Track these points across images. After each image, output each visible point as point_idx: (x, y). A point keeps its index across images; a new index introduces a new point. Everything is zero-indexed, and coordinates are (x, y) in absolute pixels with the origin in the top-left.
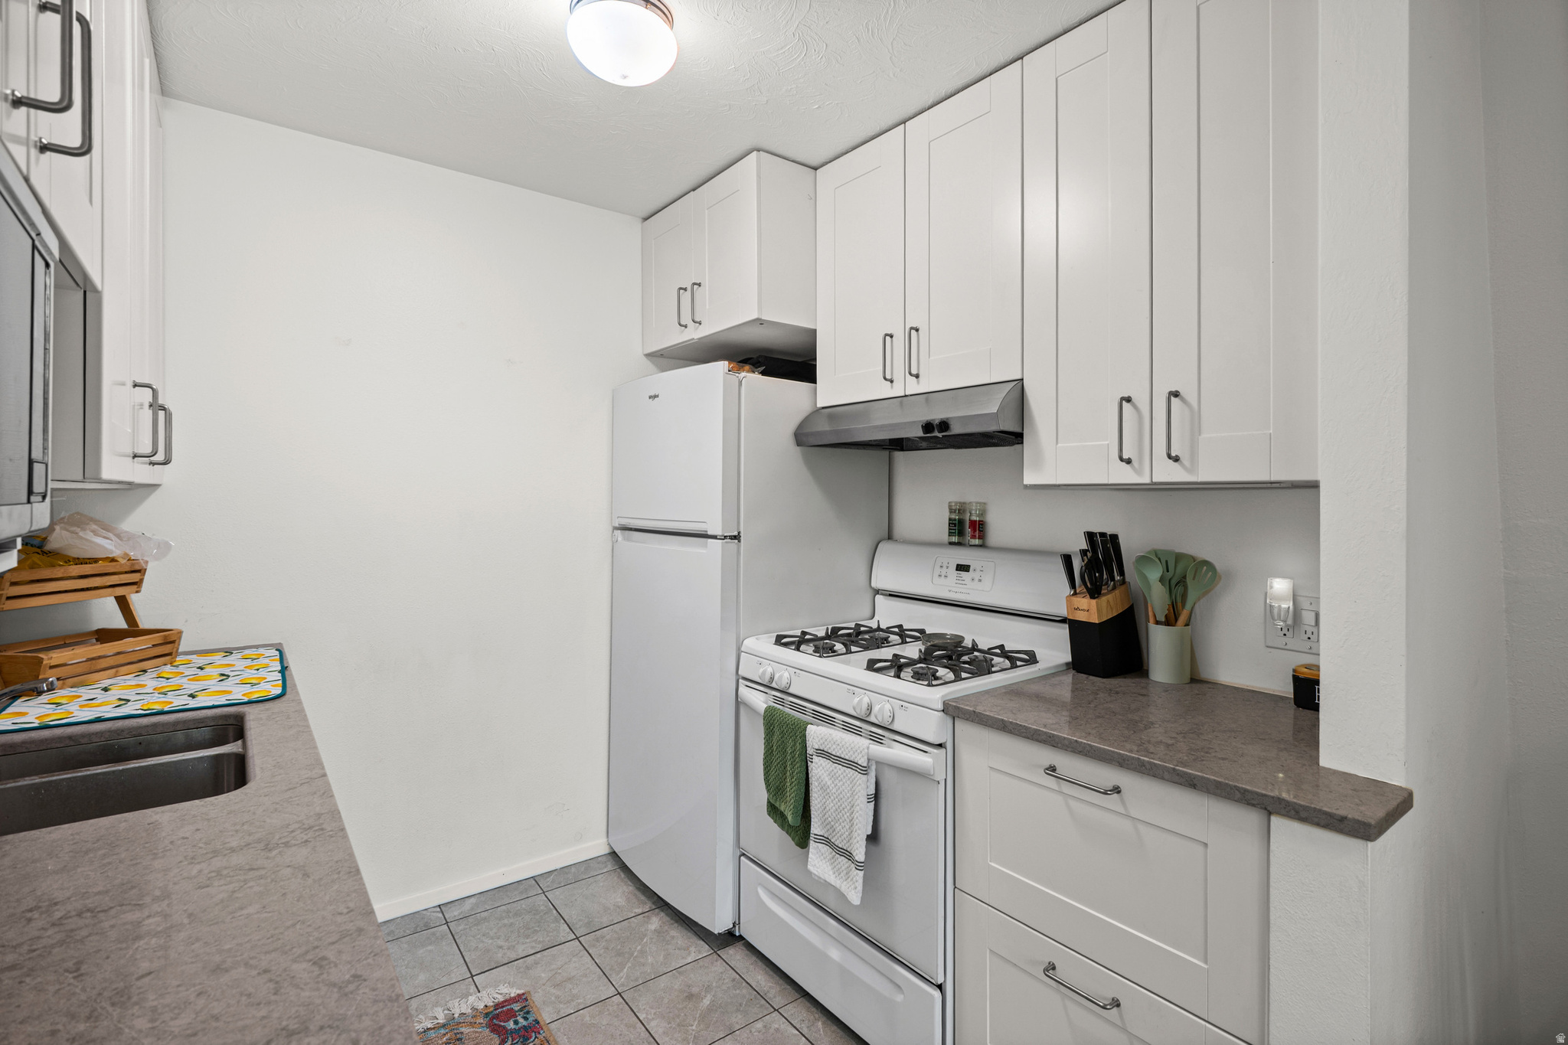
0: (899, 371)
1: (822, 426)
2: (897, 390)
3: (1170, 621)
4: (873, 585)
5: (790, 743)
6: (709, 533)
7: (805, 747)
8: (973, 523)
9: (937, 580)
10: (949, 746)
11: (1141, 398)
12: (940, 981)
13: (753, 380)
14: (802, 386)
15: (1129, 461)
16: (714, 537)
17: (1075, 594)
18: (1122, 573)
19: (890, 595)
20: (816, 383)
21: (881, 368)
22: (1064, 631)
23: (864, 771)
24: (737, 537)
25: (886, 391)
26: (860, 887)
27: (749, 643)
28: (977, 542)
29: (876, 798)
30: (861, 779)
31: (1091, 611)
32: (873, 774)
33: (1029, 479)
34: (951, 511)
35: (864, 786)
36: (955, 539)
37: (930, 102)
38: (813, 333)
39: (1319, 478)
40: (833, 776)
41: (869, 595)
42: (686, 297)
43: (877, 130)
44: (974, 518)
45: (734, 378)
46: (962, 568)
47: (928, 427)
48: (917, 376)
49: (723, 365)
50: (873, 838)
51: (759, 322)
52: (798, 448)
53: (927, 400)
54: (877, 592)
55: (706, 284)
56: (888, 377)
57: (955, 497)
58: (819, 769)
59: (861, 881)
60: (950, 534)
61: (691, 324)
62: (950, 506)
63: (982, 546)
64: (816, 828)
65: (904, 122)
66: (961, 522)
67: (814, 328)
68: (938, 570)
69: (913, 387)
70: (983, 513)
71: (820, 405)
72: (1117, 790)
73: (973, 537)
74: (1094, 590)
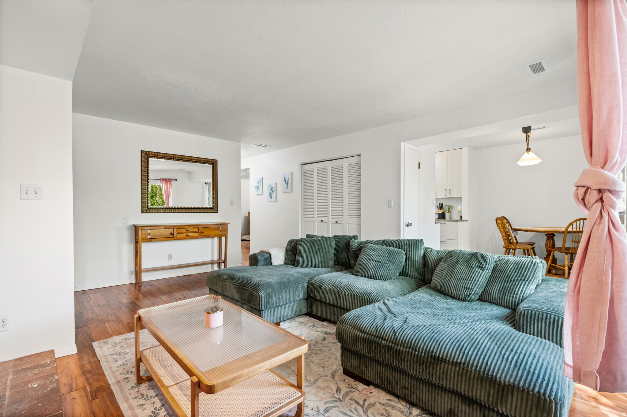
3: (448, 213)
15: (446, 195)
17: (438, 210)
31: (440, 212)
39: (462, 197)
72: (446, 224)
74: (441, 210)
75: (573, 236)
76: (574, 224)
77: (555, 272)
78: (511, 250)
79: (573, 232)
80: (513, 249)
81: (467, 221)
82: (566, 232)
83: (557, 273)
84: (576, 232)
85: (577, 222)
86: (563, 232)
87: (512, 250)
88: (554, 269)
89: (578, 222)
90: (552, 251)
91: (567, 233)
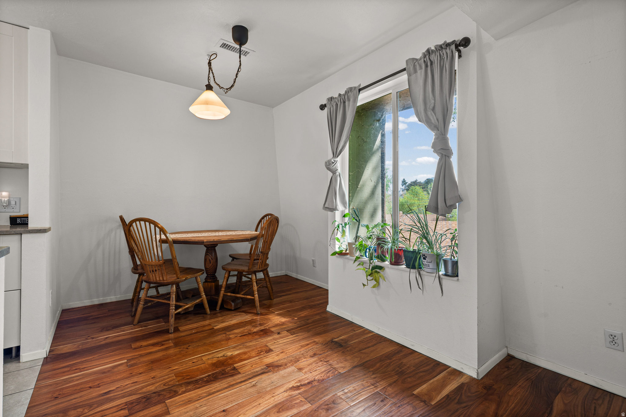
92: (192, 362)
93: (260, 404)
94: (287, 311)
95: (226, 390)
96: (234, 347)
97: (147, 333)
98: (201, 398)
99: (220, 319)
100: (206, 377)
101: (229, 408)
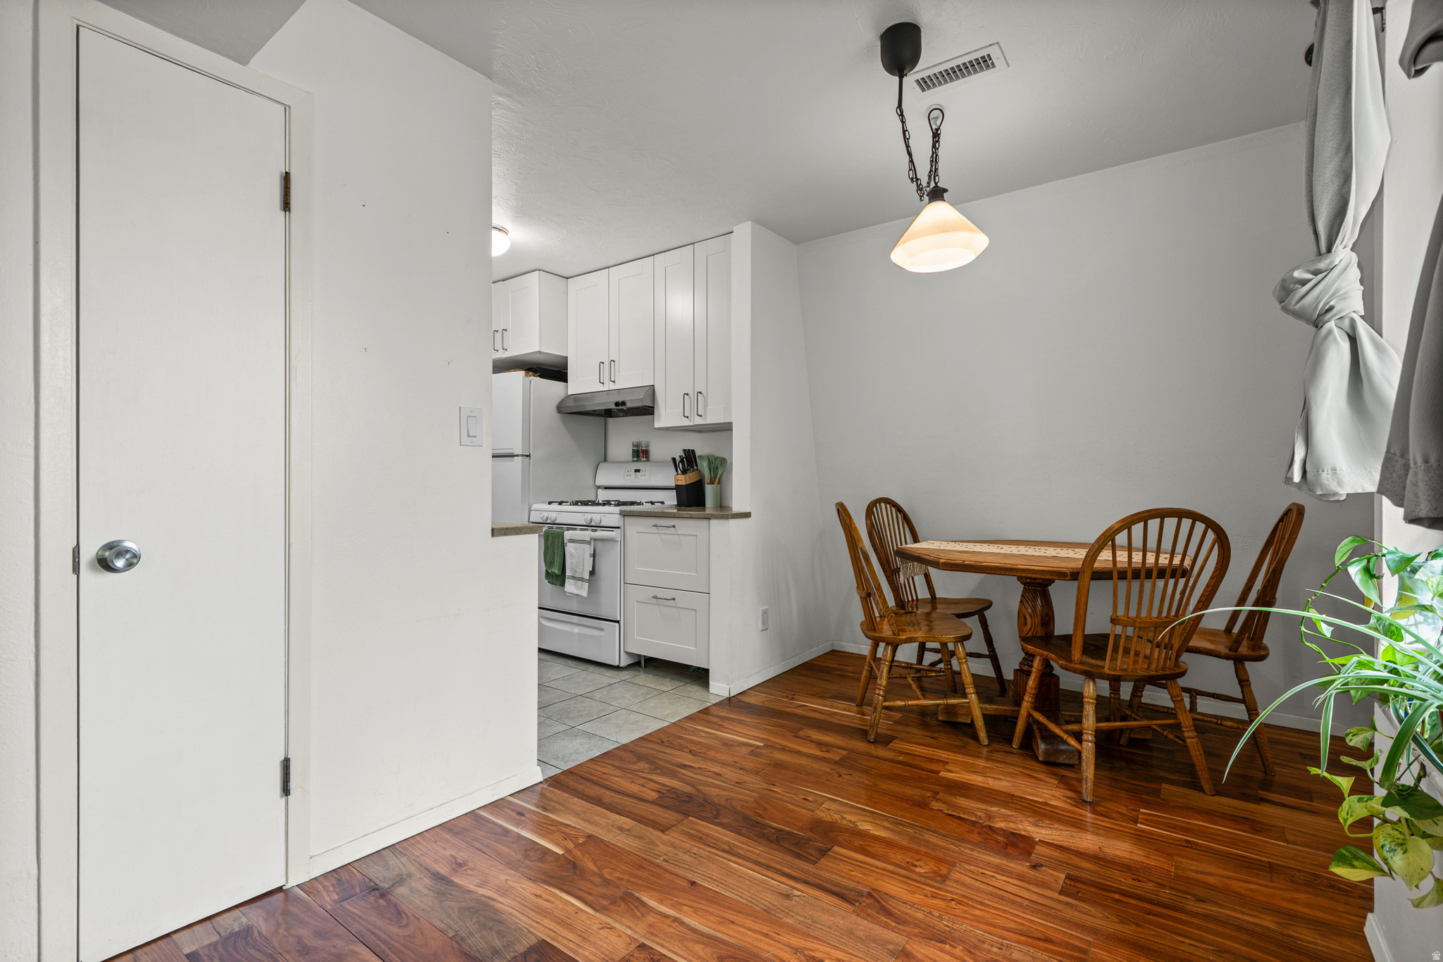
0: (606, 380)
1: (571, 403)
2: (606, 388)
3: (712, 483)
4: (596, 484)
5: (557, 540)
6: (515, 454)
7: (563, 540)
8: (643, 450)
9: (626, 478)
10: (622, 528)
11: (691, 393)
12: (618, 619)
13: (537, 381)
14: (561, 384)
15: (687, 417)
16: (517, 456)
17: (678, 474)
18: (697, 466)
19: (605, 488)
20: (567, 382)
21: (598, 377)
22: (674, 493)
23: (589, 543)
24: (529, 456)
25: (600, 388)
26: (587, 590)
27: (535, 506)
28: (644, 459)
29: (594, 555)
30: (587, 546)
31: (683, 480)
32: (592, 545)
33: (656, 425)
34: (634, 446)
35: (588, 550)
36: (635, 459)
37: (619, 263)
38: (566, 358)
39: (732, 421)
40: (575, 549)
41: (595, 488)
42: (498, 336)
43: (596, 268)
44: (643, 448)
45: (527, 379)
46: (637, 471)
47: (617, 404)
48: (614, 382)
49: (522, 373)
50: (592, 573)
51: (540, 352)
52: (559, 414)
53: (619, 392)
54: (599, 487)
55: (510, 330)
56: (602, 381)
57: (635, 439)
58: (570, 548)
59: (587, 587)
60: (633, 457)
61: (500, 349)
62: (633, 444)
63: (648, 460)
64: (568, 573)
65: (609, 268)
66: (638, 451)
67: (565, 355)
68: (626, 473)
69: (612, 387)
70: (647, 446)
71: (569, 393)
72: (674, 527)
73: (643, 457)
74: (684, 472)
75: (1115, 594)
76: (1121, 538)
77: (1046, 753)
78: (882, 645)
79: (1115, 575)
80: (888, 644)
81: (747, 515)
82: (1088, 575)
83: (1052, 759)
84: (1129, 574)
85: (1134, 528)
86: (1074, 575)
87: (885, 649)
88: (1044, 739)
89: (1137, 529)
90: (1034, 656)
91: (1092, 579)
92: (803, 797)
93: (732, 922)
94: (1186, 841)
95: (752, 865)
96: (897, 823)
97: (847, 724)
98: (715, 846)
99: (981, 763)
100: (773, 828)
101: (703, 886)
